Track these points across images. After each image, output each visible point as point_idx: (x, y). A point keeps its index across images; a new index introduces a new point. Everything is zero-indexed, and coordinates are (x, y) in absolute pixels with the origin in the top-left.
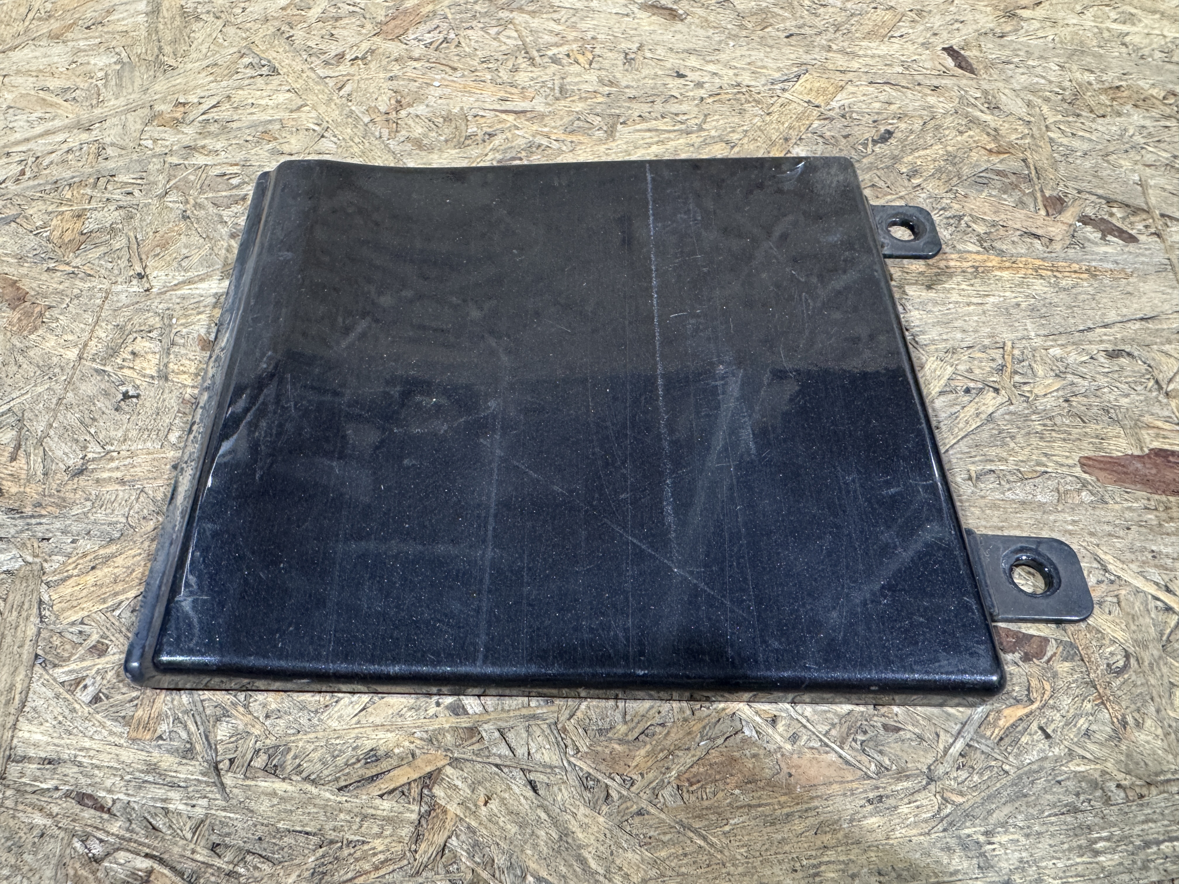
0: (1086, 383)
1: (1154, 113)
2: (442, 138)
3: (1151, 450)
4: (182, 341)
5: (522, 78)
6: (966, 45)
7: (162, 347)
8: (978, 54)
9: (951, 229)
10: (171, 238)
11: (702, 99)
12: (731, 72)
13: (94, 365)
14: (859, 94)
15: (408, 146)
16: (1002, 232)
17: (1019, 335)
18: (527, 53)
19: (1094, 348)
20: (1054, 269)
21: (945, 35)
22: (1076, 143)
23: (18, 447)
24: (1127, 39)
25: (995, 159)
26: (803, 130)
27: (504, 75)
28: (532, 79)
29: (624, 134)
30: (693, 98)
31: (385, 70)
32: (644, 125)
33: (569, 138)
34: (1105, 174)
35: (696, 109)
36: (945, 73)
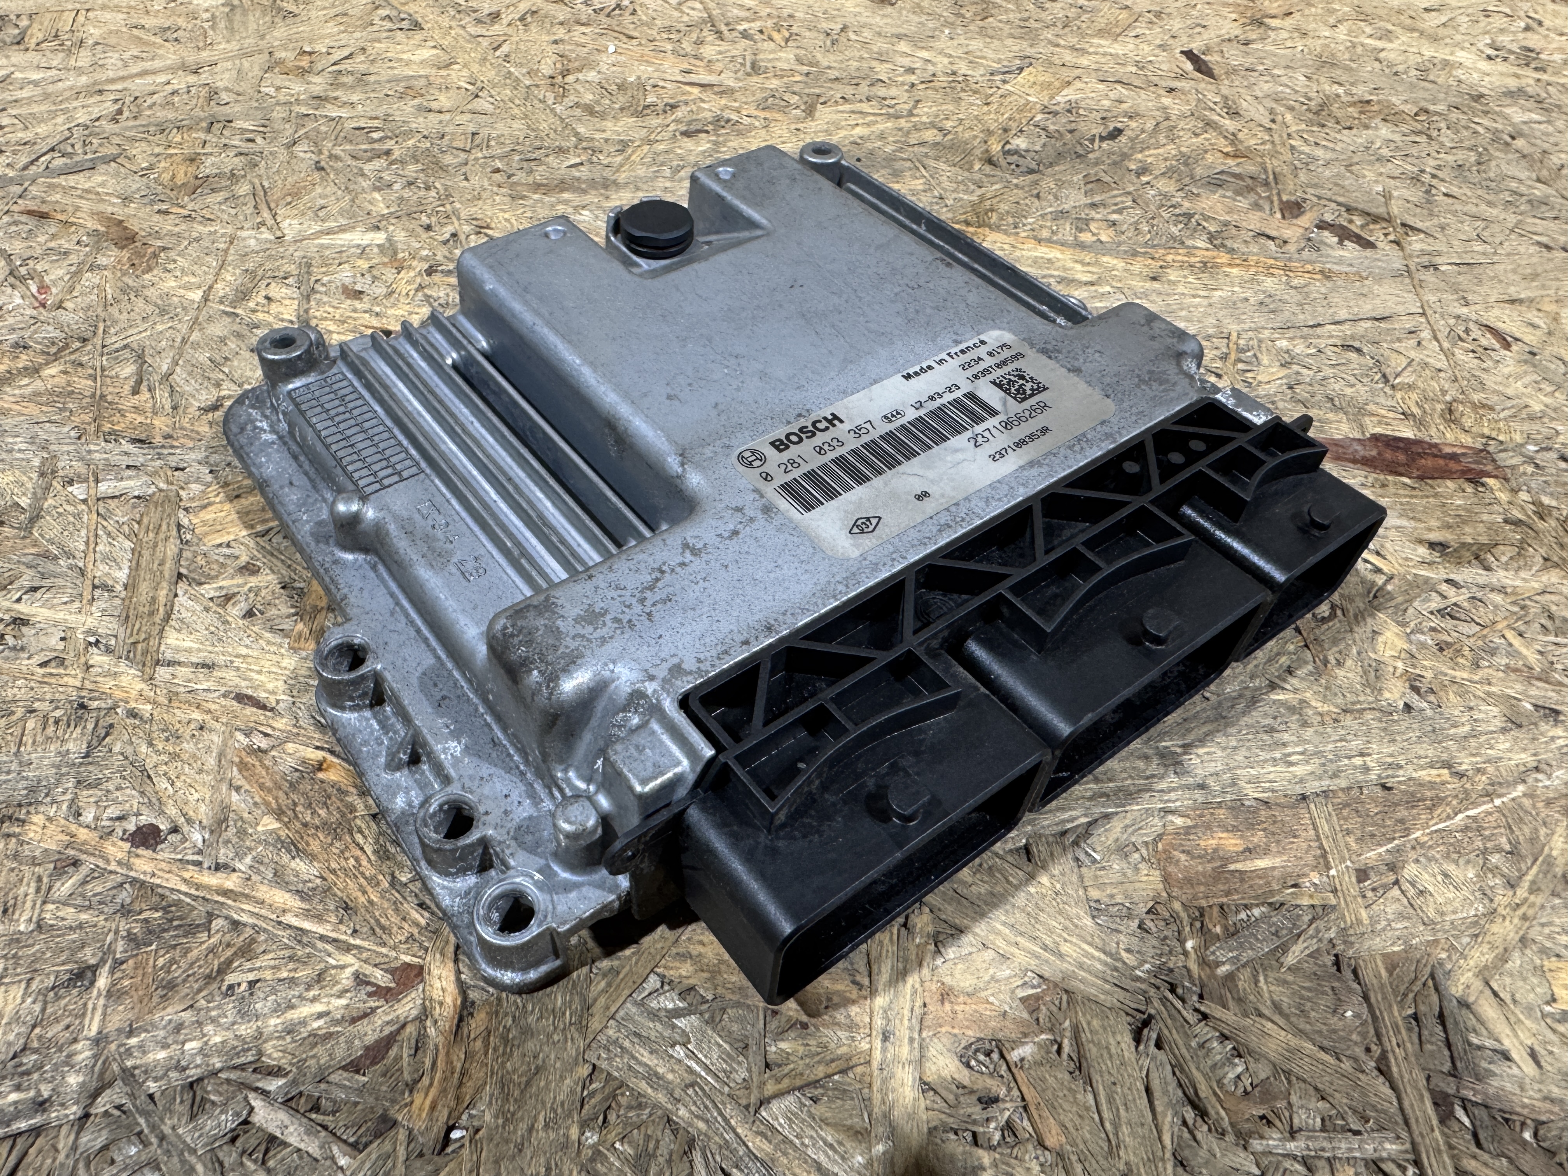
0: (1311, 373)
1: (1404, 128)
2: (617, 106)
3: (1373, 435)
4: (323, 289)
5: (708, 51)
6: (1207, 50)
7: (300, 294)
8: (1219, 59)
9: (1180, 226)
10: (305, 187)
11: (913, 85)
12: (946, 61)
13: (222, 307)
14: (1088, 91)
15: (578, 112)
16: (1234, 231)
17: (1246, 327)
18: (713, 26)
19: (1322, 343)
20: (1286, 269)
21: (1184, 39)
22: (1319, 152)
23: (139, 382)
24: (1382, 55)
25: (1231, 162)
26: (1024, 122)
27: (687, 46)
28: (720, 53)
29: (824, 114)
30: (903, 84)
31: (548, 33)
32: (847, 107)
33: (763, 114)
34: (1347, 183)
35: (906, 95)
36: (1183, 76)
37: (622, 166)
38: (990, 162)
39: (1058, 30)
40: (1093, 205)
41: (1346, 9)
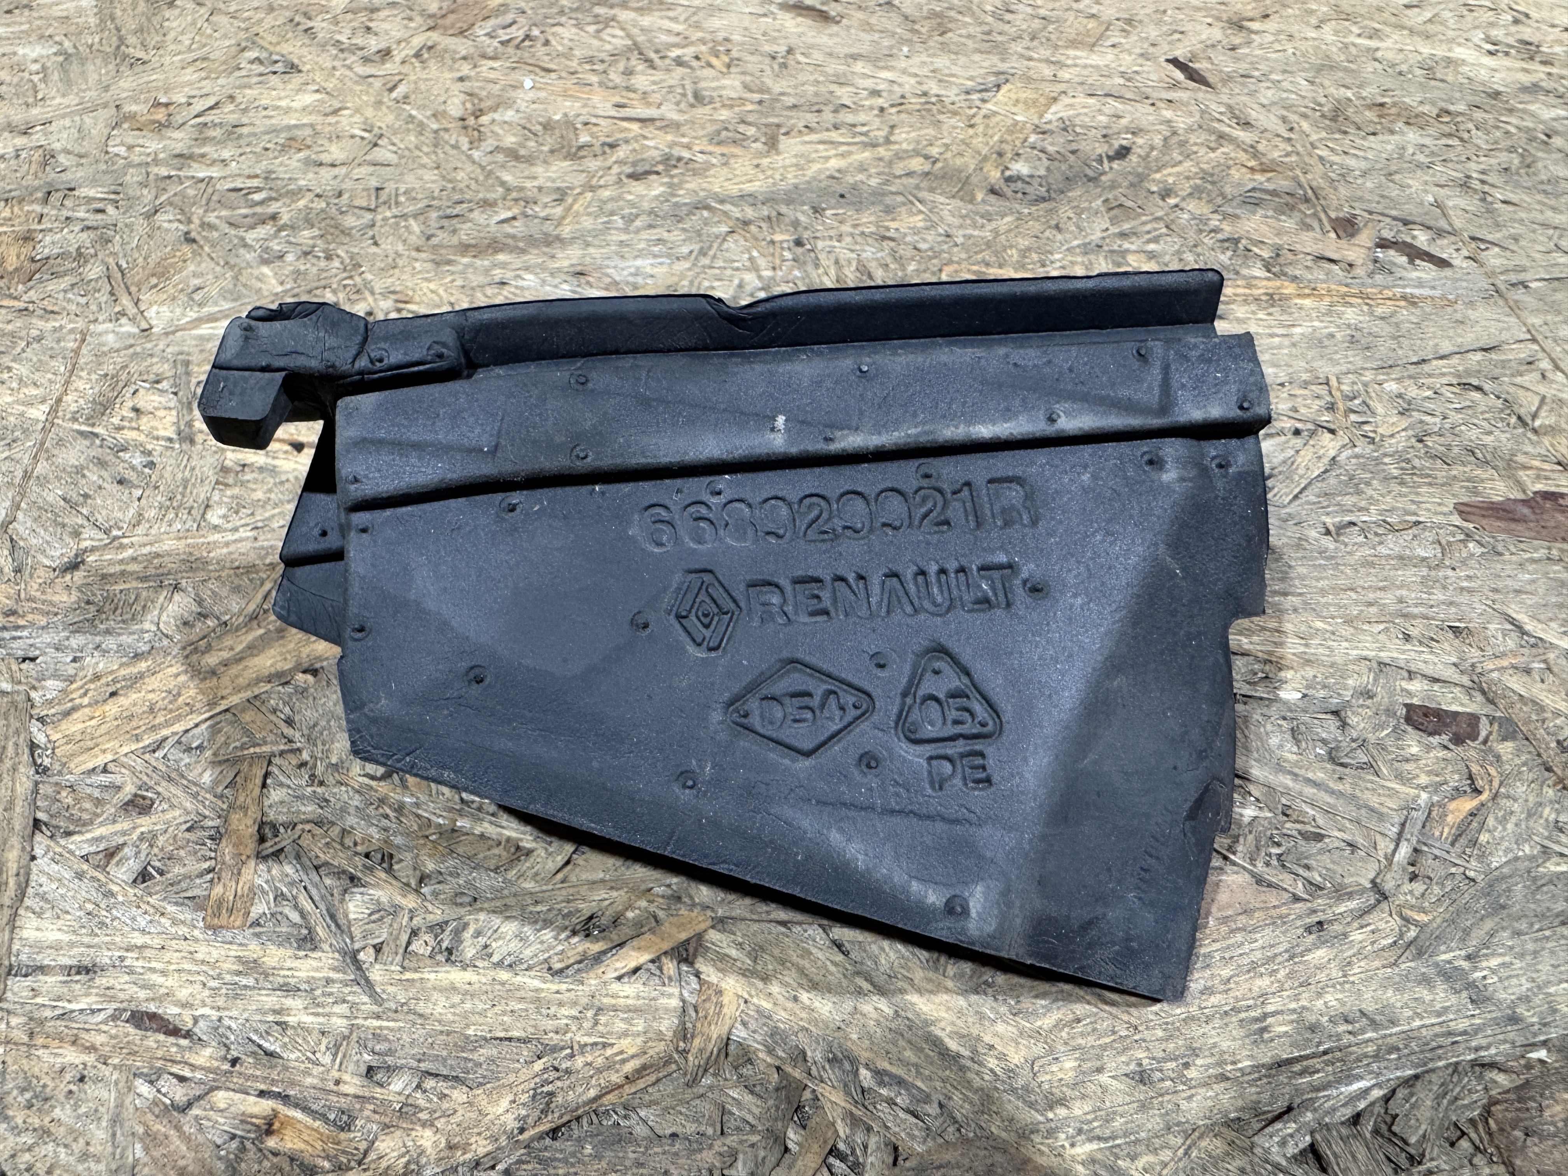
0: (1437, 420)
1: (1432, 131)
2: (545, 148)
3: (1535, 493)
5: (641, 82)
6: (1194, 57)
7: (180, 401)
8: (1209, 66)
9: (1229, 253)
10: (172, 265)
11: (882, 109)
13: (74, 426)
14: (1078, 106)
15: (500, 157)
16: (1290, 256)
17: (1344, 369)
18: (641, 53)
19: (1436, 383)
20: (1363, 296)
21: (1165, 47)
22: (1351, 162)
24: (1379, 55)
25: (1260, 177)
26: (1018, 143)
27: (615, 77)
28: (654, 83)
29: (790, 146)
30: (871, 108)
31: (451, 69)
32: (814, 137)
33: (718, 150)
34: (1393, 194)
35: (877, 120)
36: (1175, 85)
37: (563, 218)
38: (993, 191)
39: (1026, 42)
40: (1123, 235)
41: (1325, 9)
